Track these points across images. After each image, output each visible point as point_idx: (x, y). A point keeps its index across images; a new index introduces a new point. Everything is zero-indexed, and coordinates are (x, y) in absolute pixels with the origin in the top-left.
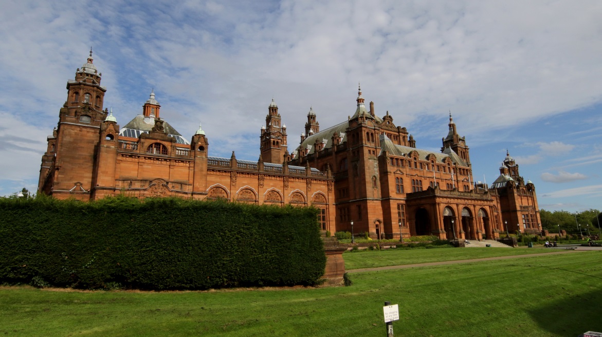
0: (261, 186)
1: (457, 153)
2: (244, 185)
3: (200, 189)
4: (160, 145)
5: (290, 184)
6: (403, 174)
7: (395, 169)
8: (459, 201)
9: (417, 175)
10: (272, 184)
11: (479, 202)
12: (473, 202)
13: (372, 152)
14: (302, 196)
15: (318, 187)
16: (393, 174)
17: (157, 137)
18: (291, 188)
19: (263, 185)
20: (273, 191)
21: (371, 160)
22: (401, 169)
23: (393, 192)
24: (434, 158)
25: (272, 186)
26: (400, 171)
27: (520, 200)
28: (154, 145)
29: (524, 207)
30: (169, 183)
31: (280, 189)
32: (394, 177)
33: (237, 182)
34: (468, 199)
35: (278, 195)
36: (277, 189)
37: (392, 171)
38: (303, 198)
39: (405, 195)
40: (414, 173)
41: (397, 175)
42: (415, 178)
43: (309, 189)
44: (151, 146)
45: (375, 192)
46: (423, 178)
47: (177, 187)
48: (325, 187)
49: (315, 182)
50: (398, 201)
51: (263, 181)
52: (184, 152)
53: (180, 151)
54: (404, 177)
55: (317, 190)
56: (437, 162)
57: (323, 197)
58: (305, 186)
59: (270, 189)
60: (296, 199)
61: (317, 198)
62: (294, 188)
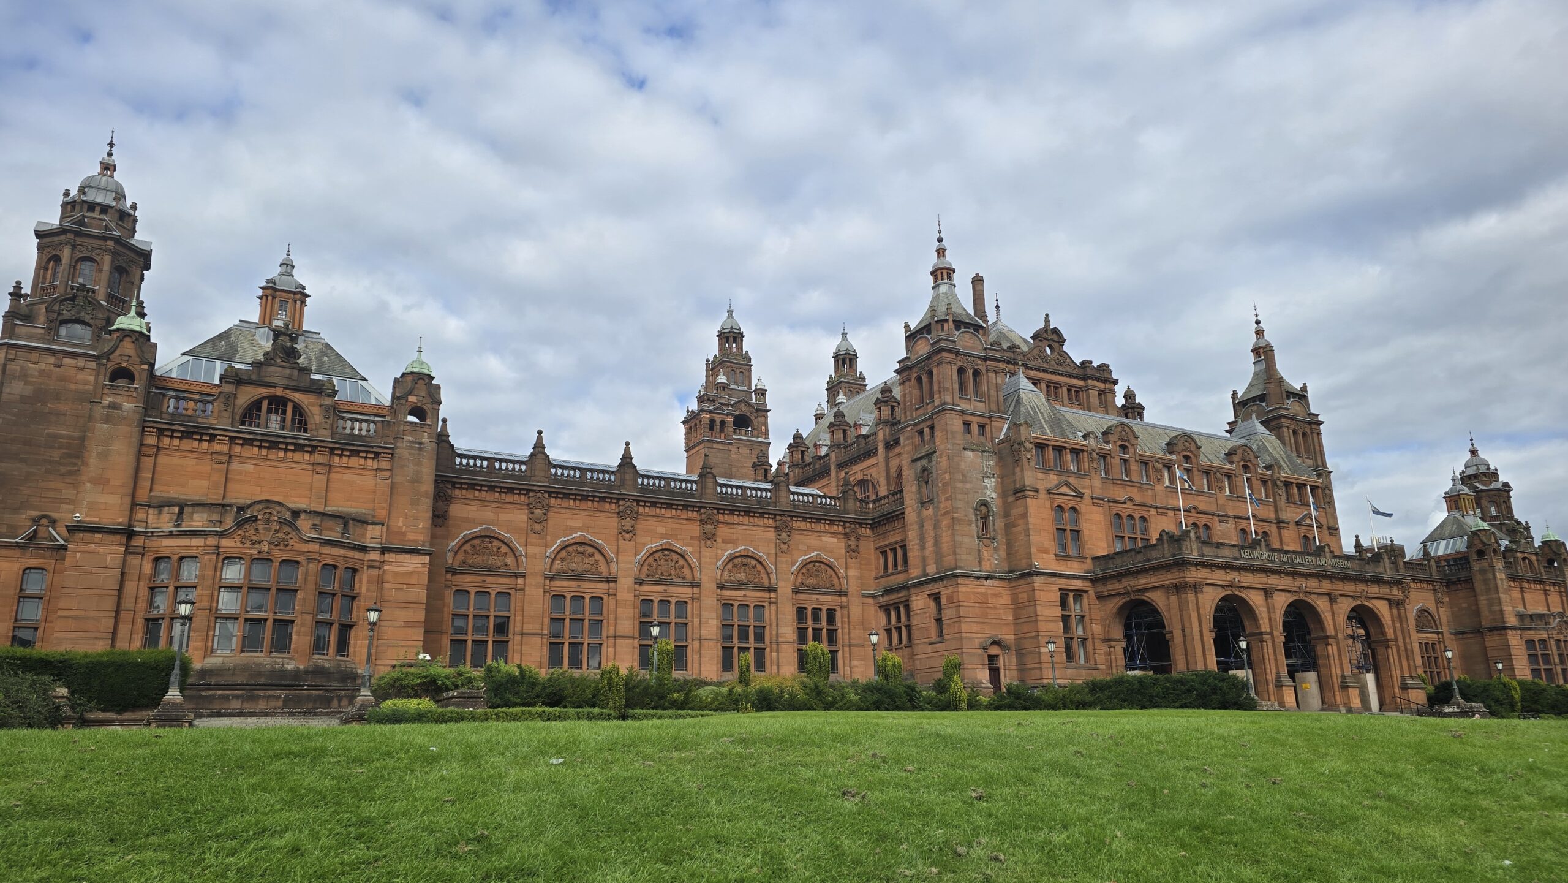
0: (628, 536)
1: (1280, 437)
2: (573, 530)
3: (411, 536)
4: (285, 405)
5: (723, 532)
6: (1081, 496)
7: (1053, 479)
8: (1274, 580)
9: (1131, 500)
10: (661, 530)
11: (1350, 587)
12: (1327, 586)
13: (975, 428)
14: (759, 567)
15: (813, 540)
16: (1043, 495)
17: (275, 380)
18: (723, 541)
19: (632, 532)
20: (667, 551)
21: (970, 454)
22: (1072, 480)
23: (1045, 551)
24: (1193, 448)
25: (663, 536)
26: (1068, 485)
27: (1516, 594)
28: (265, 405)
29: (1531, 616)
30: (303, 516)
31: (687, 545)
32: (1048, 504)
33: (550, 523)
34: (1306, 576)
35: (682, 562)
36: (678, 546)
37: (1042, 488)
38: (764, 575)
39: (1089, 561)
40: (1120, 494)
41: (1059, 500)
42: (1125, 509)
43: (784, 547)
44: (257, 405)
45: (985, 553)
46: (1153, 511)
47: (330, 529)
48: (835, 540)
49: (804, 525)
50: (1062, 581)
51: (636, 519)
52: (364, 425)
53: (349, 423)
54: (1085, 507)
55: (811, 549)
56: (1203, 461)
57: (830, 571)
58: (771, 535)
59: (655, 545)
60: (742, 576)
61: (809, 574)
62: (734, 543)
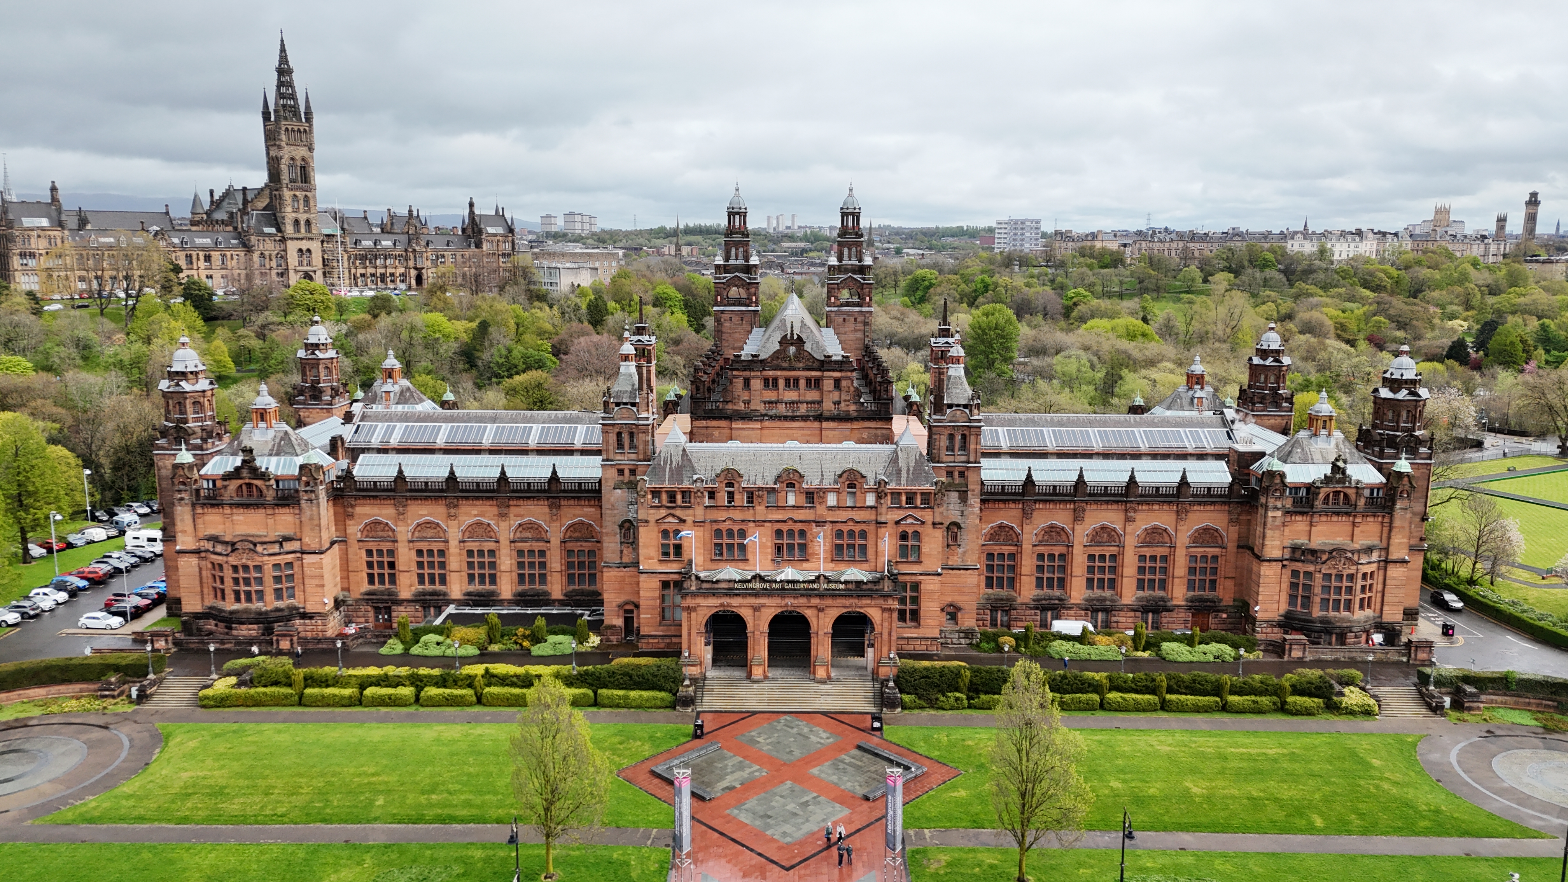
0: (454, 518)
2: (423, 516)
5: (513, 510)
6: (684, 522)
7: (663, 513)
8: (763, 601)
9: (732, 519)
10: (476, 512)
11: (840, 601)
12: (815, 601)
13: (627, 473)
14: (539, 529)
15: (577, 511)
16: (653, 524)
17: (246, 475)
18: (514, 516)
19: (457, 515)
20: (479, 524)
22: (678, 513)
23: (649, 558)
25: (476, 516)
26: (674, 516)
28: (244, 487)
29: (1304, 551)
30: (259, 545)
31: (491, 520)
32: (656, 529)
33: (408, 513)
34: (795, 597)
35: (488, 529)
36: (486, 521)
37: (652, 519)
38: (542, 534)
40: (721, 516)
41: (664, 526)
42: (725, 525)
43: (556, 517)
46: (751, 525)
47: (273, 548)
49: (569, 503)
50: (663, 575)
51: (458, 508)
52: (292, 487)
54: (687, 529)
55: (575, 516)
56: (806, 485)
57: (590, 528)
58: (547, 510)
59: (470, 521)
60: (528, 535)
61: (575, 531)
62: (522, 516)
